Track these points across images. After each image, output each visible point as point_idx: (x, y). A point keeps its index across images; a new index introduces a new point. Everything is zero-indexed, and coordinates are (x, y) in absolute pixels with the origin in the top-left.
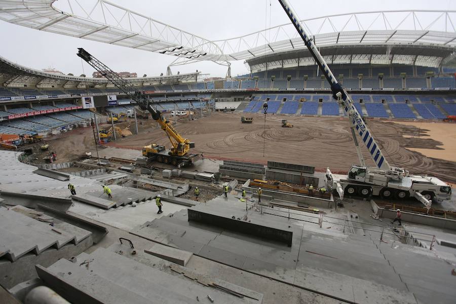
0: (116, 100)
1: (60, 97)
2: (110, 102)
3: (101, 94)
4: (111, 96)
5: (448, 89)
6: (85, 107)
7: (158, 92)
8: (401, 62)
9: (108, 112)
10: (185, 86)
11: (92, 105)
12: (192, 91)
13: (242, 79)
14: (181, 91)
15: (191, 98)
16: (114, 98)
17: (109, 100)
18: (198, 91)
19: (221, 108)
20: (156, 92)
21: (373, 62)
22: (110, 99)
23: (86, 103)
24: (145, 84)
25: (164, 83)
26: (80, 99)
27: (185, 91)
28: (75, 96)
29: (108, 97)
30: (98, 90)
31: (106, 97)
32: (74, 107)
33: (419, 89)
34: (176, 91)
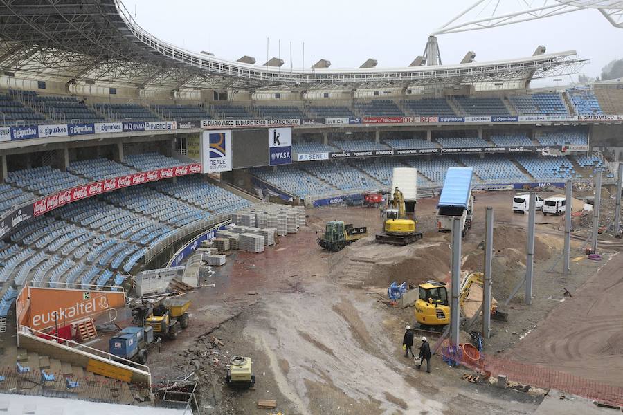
0: (289, 144)
2: (274, 150)
3: (253, 124)
4: (278, 131)
7: (414, 120)
9: (265, 187)
11: (226, 162)
12: (523, 120)
14: (486, 120)
15: (519, 145)
16: (286, 138)
17: (271, 144)
18: (546, 120)
20: (407, 120)
22: (276, 139)
23: (212, 155)
25: (416, 90)
26: (197, 135)
27: (501, 121)
28: (187, 129)
31: (264, 132)
34: (469, 120)
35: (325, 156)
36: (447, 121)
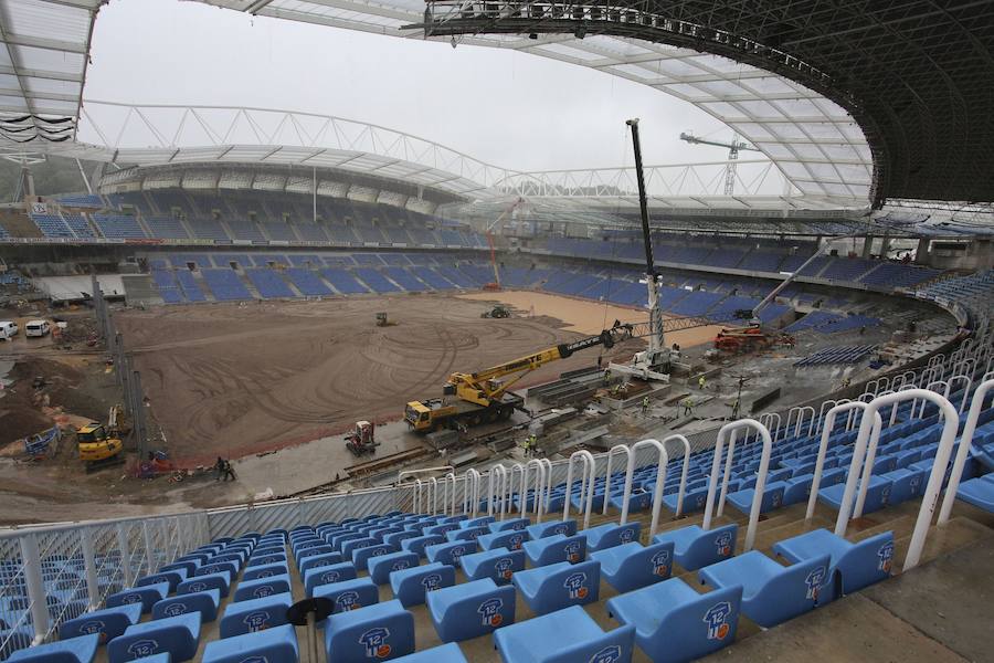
5: (459, 247)
8: (390, 202)
13: (83, 209)
21: (351, 196)
33: (433, 246)
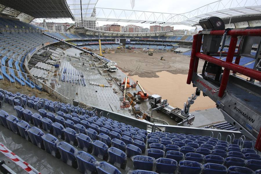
1: (108, 38)
2: (127, 42)
3: (124, 38)
6: (116, 43)
7: (150, 39)
10: (166, 37)
11: (119, 42)
12: (167, 40)
14: (161, 40)
16: (129, 40)
17: (126, 41)
18: (170, 40)
19: (177, 51)
20: (149, 39)
23: (117, 41)
24: (148, 35)
25: (157, 35)
26: (115, 40)
28: (113, 39)
29: (126, 40)
30: (124, 37)
31: (125, 40)
32: (112, 42)
35: (135, 43)
36: (155, 40)
